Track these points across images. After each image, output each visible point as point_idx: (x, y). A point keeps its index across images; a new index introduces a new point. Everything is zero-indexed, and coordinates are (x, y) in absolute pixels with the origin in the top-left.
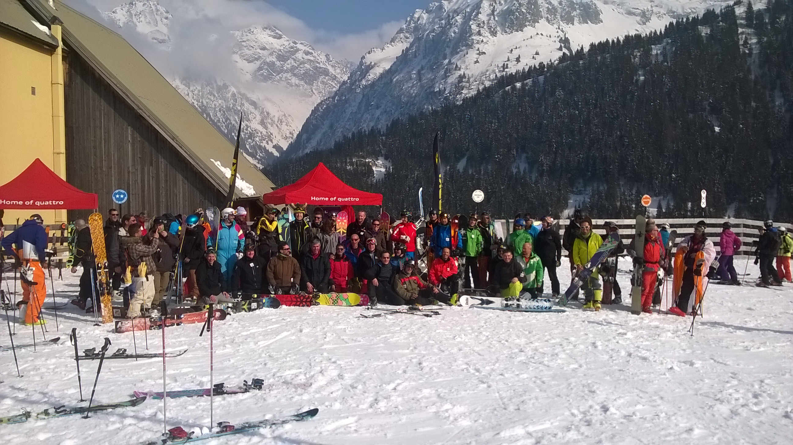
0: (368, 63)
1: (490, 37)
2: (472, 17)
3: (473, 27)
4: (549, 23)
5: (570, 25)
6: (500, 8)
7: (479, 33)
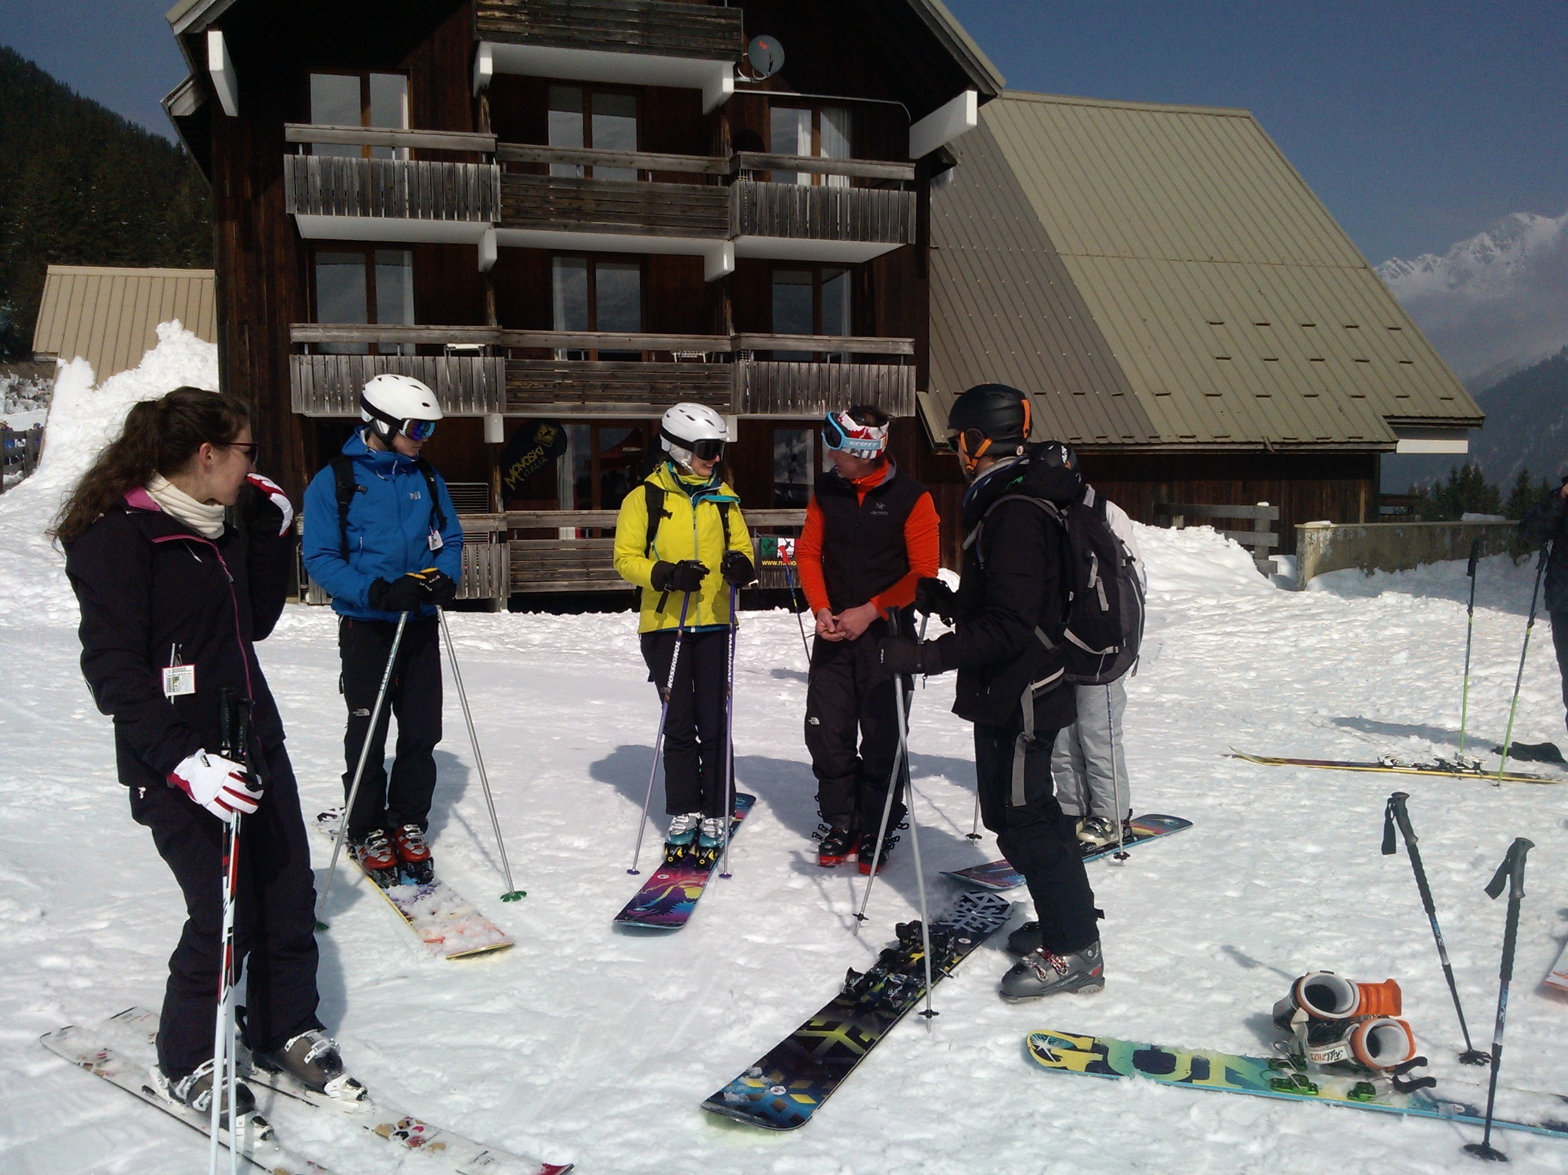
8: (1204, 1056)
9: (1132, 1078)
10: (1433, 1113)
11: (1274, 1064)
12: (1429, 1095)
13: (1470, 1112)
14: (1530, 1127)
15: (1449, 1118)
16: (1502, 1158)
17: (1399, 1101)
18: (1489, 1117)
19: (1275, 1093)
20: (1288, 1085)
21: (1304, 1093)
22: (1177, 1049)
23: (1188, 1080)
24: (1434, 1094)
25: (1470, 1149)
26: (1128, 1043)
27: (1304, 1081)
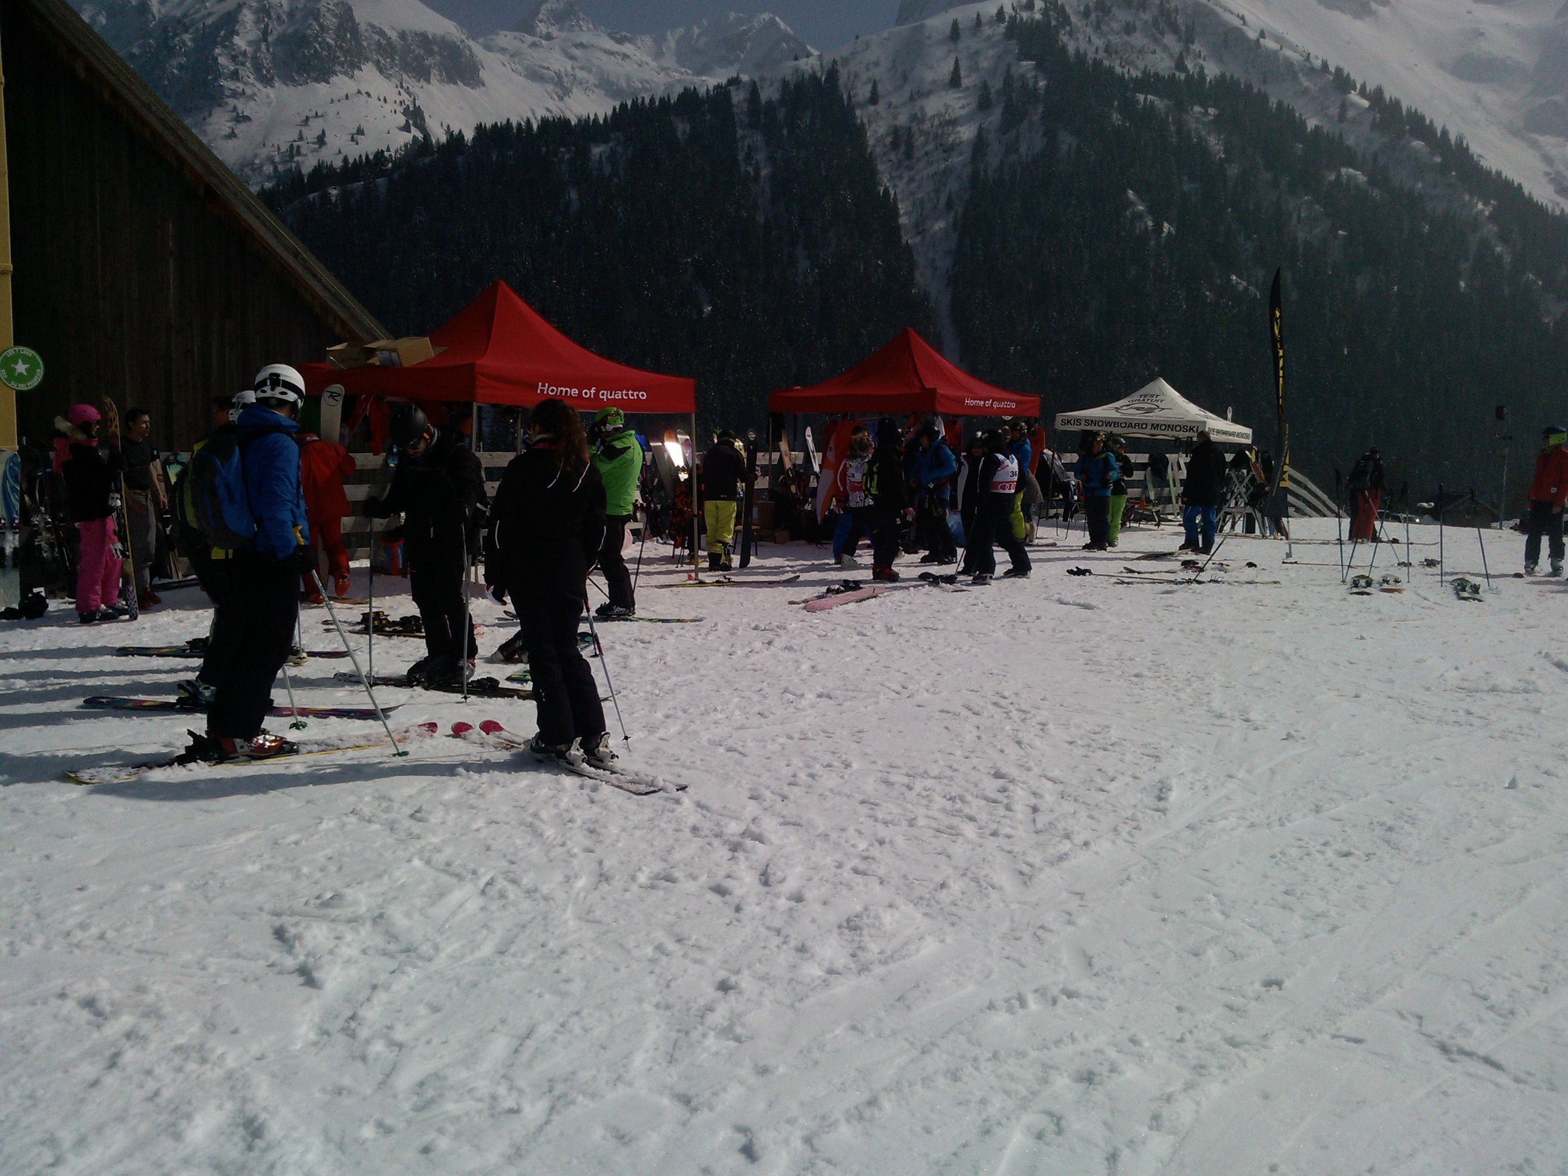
1: (259, 86)
2: (219, 39)
3: (222, 60)
4: (381, 72)
5: (423, 83)
6: (280, 29)
7: (235, 76)
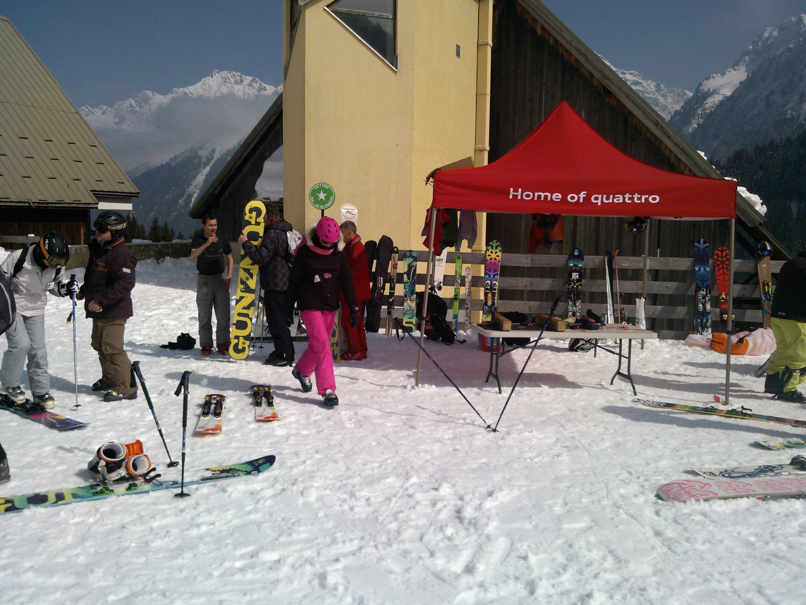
0: (706, 90)
8: (60, 491)
9: (29, 508)
10: (161, 487)
11: (92, 487)
12: (158, 481)
13: (175, 483)
14: (197, 482)
15: (167, 488)
16: (188, 495)
17: (147, 487)
18: (182, 483)
19: (96, 497)
20: (101, 492)
21: (108, 494)
22: (47, 492)
23: (56, 502)
24: (160, 481)
25: (177, 495)
26: (23, 496)
27: (107, 489)
